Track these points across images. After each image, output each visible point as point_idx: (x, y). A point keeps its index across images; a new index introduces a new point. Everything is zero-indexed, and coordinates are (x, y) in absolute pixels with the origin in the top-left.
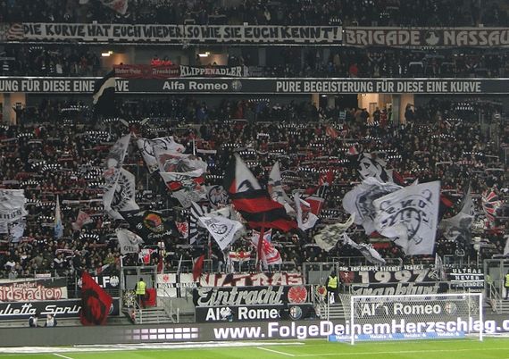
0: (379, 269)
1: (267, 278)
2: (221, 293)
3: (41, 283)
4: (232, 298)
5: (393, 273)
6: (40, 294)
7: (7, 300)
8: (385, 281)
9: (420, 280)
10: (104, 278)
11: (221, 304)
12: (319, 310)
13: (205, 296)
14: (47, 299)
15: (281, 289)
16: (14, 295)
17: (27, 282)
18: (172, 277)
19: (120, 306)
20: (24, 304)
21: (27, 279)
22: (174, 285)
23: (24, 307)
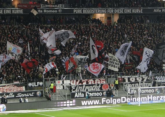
0: (131, 77)
1: (93, 81)
2: (79, 87)
3: (16, 85)
4: (83, 89)
5: (136, 78)
6: (16, 89)
7: (4, 92)
8: (133, 81)
9: (145, 80)
10: (38, 83)
11: (80, 91)
12: (114, 92)
13: (74, 88)
14: (18, 91)
15: (100, 85)
16: (7, 90)
18: (61, 82)
19: (44, 93)
20: (10, 93)
21: (11, 84)
22: (62, 85)
23: (10, 94)
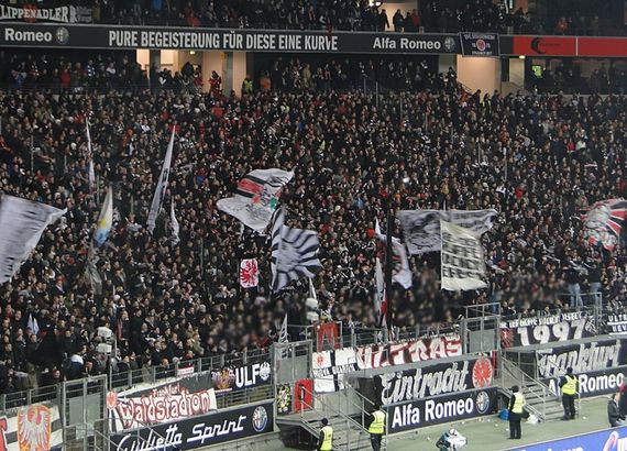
0: (538, 323)
1: (425, 349)
6: (186, 405)
7: (149, 421)
10: (254, 368)
14: (194, 413)
16: (156, 411)
17: (167, 385)
18: (326, 355)
19: (275, 415)
22: (330, 369)
23: (168, 431)
